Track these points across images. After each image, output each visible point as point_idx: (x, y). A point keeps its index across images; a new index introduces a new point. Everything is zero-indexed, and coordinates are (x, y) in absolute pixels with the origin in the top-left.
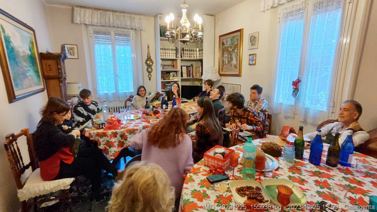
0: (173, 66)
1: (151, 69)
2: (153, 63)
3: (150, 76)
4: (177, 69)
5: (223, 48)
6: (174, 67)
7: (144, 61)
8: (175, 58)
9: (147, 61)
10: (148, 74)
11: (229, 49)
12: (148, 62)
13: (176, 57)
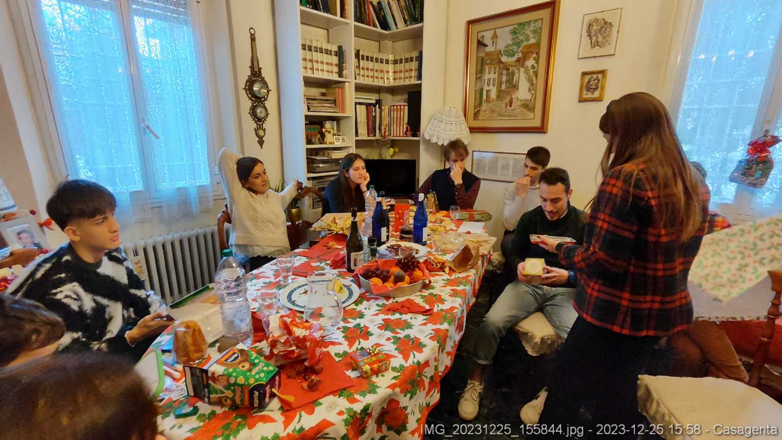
0: (335, 102)
1: (264, 111)
2: (268, 92)
3: (261, 132)
4: (343, 111)
5: (482, 55)
6: (336, 105)
7: (242, 83)
8: (335, 77)
9: (250, 83)
10: (255, 126)
11: (504, 59)
12: (256, 88)
13: (340, 75)
